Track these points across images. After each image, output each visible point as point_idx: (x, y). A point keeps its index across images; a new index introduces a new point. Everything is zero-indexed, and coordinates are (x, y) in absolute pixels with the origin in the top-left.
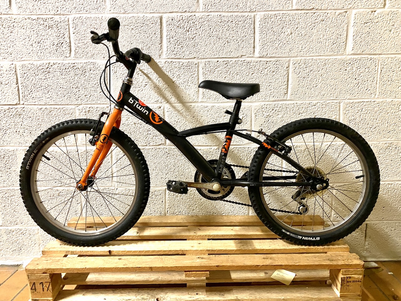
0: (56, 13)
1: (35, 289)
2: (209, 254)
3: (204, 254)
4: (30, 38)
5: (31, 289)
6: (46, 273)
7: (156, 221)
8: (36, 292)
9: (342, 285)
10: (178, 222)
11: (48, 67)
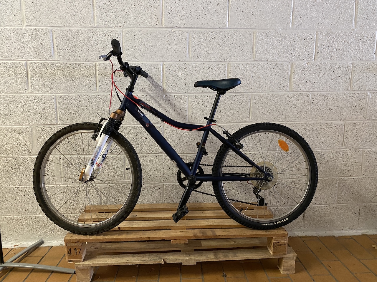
0: (86, 60)
1: (71, 253)
2: (187, 229)
3: (184, 229)
4: (67, 77)
5: (68, 253)
6: (78, 242)
7: (148, 208)
8: (71, 255)
9: (273, 247)
10: (164, 208)
11: (79, 98)
